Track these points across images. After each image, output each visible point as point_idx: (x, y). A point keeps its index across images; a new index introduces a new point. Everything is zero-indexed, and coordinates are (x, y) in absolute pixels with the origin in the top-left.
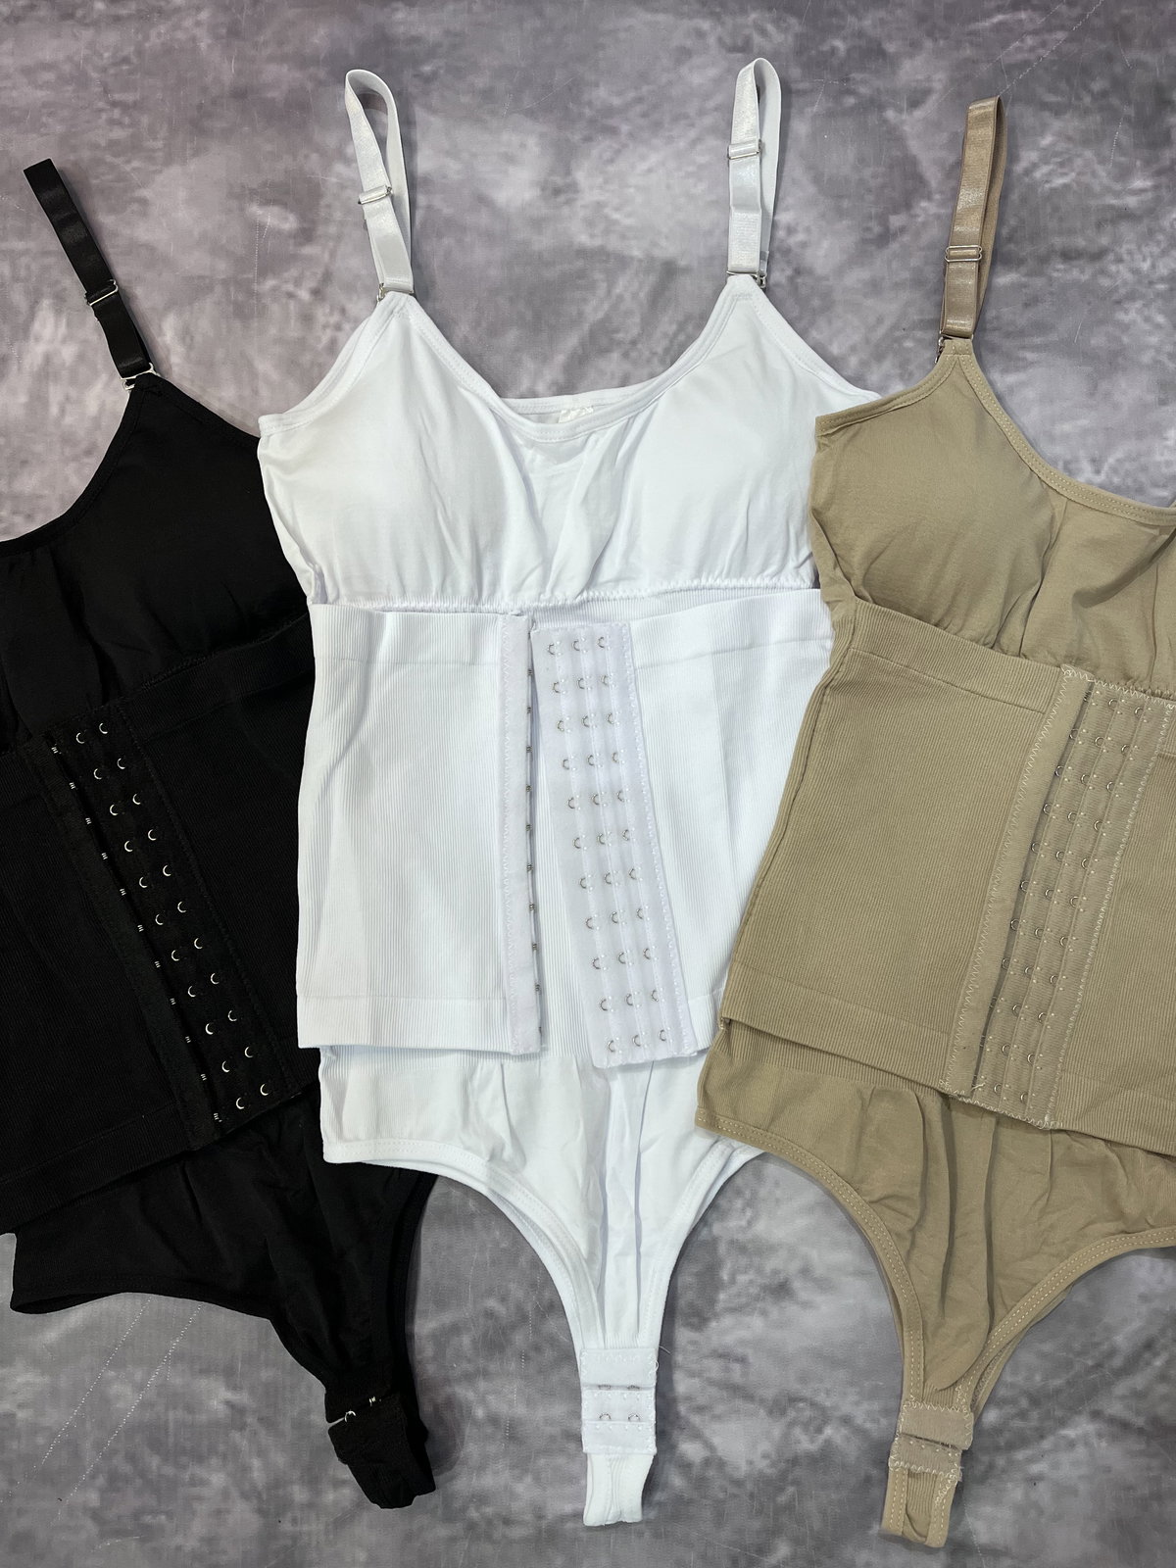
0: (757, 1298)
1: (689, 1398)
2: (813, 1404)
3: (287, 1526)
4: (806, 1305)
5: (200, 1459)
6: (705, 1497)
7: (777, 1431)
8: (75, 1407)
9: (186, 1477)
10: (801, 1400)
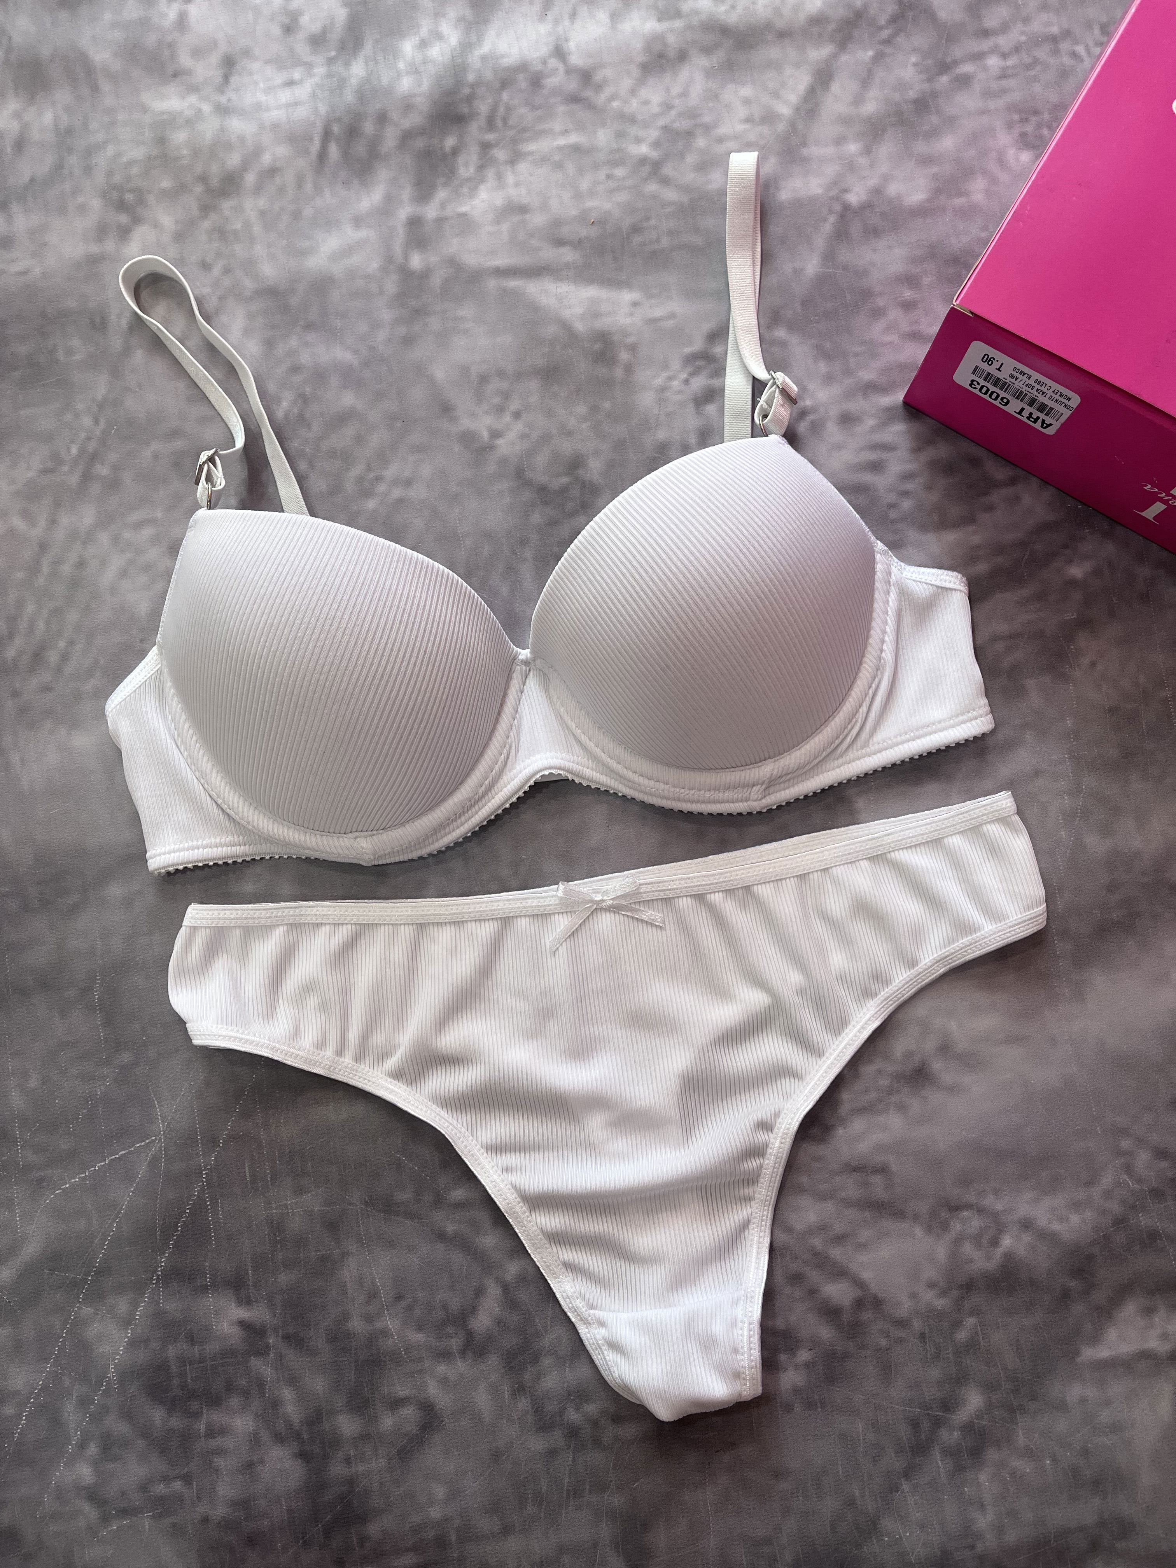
0: (890, 1091)
1: (822, 1228)
2: (981, 1211)
3: (337, 1469)
4: (953, 1089)
5: (215, 1401)
6: (864, 1347)
7: (941, 1252)
8: (46, 1360)
9: (202, 1427)
10: (968, 1206)
